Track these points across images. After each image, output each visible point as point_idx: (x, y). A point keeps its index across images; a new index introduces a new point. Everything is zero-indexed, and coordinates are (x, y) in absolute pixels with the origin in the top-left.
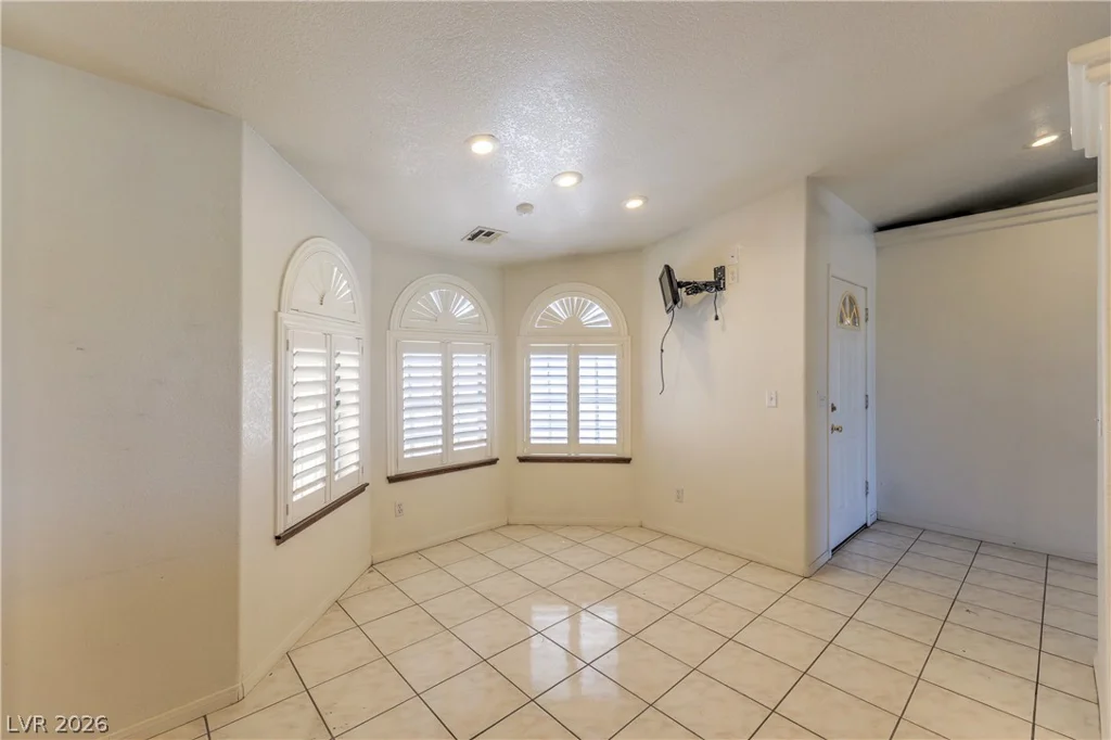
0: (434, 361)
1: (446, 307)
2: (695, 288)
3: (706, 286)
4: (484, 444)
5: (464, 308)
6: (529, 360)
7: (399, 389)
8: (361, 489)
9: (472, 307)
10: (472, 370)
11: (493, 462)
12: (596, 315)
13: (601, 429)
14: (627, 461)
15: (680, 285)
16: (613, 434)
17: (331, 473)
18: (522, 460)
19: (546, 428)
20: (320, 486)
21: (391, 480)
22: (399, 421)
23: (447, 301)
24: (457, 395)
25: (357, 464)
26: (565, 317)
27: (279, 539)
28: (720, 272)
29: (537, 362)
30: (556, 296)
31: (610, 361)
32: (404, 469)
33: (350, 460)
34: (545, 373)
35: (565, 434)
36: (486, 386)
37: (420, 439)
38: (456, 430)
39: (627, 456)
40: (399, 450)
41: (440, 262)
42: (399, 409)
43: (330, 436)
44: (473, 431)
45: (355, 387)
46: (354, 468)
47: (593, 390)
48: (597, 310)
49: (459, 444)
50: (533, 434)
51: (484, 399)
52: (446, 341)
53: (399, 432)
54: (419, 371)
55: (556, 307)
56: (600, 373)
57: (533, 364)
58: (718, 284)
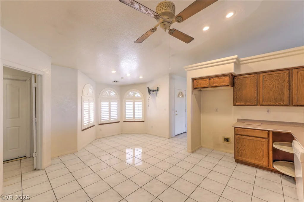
0: (107, 103)
1: (109, 94)
2: (153, 91)
3: (155, 90)
4: (117, 119)
5: (113, 94)
6: (125, 103)
7: (101, 109)
8: (94, 126)
9: (114, 94)
10: (114, 105)
11: (119, 122)
12: (138, 95)
13: (139, 116)
14: (144, 122)
15: (151, 90)
16: (141, 117)
17: (89, 121)
18: (124, 122)
19: (129, 116)
20: (88, 124)
21: (99, 125)
22: (101, 114)
23: (109, 92)
24: (112, 115)
25: (93, 121)
26: (132, 95)
27: (82, 130)
28: (158, 88)
29: (127, 103)
30: (130, 92)
31: (141, 103)
32: (102, 123)
33: (92, 120)
34: (129, 106)
35: (132, 117)
36: (117, 108)
37: (105, 117)
38: (111, 116)
39: (144, 121)
40: (101, 119)
41: (108, 86)
42: (101, 112)
43: (89, 116)
44: (115, 116)
45: (93, 108)
46: (93, 122)
47: (138, 109)
48: (138, 94)
49: (112, 119)
50: (126, 117)
51: (117, 110)
52: (109, 99)
53: (101, 116)
54: (105, 105)
55: (130, 93)
56: (139, 106)
57: (126, 104)
58: (157, 90)
